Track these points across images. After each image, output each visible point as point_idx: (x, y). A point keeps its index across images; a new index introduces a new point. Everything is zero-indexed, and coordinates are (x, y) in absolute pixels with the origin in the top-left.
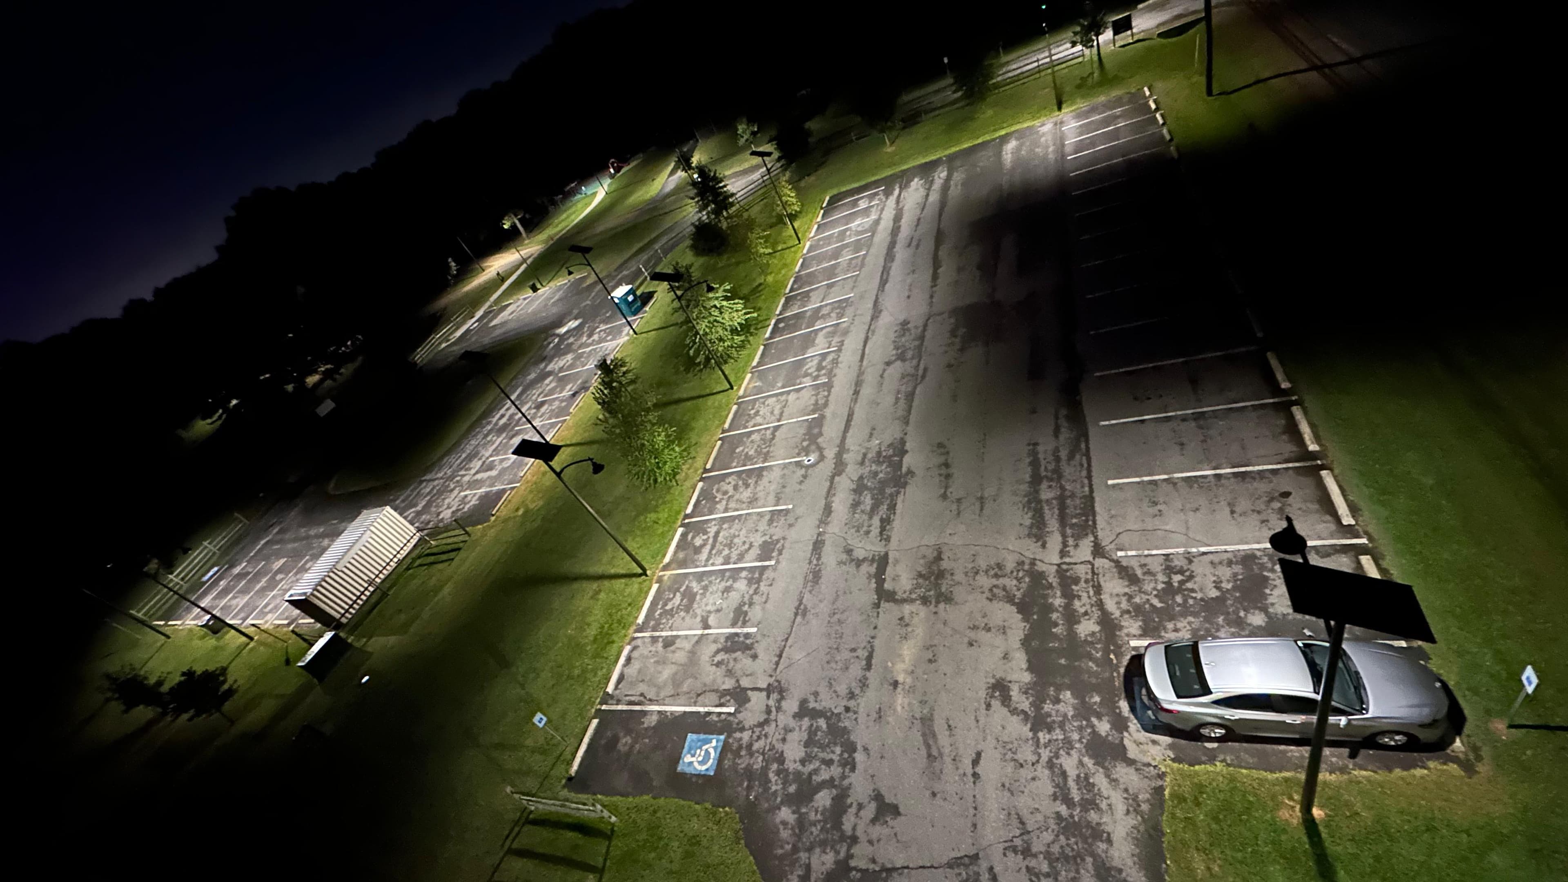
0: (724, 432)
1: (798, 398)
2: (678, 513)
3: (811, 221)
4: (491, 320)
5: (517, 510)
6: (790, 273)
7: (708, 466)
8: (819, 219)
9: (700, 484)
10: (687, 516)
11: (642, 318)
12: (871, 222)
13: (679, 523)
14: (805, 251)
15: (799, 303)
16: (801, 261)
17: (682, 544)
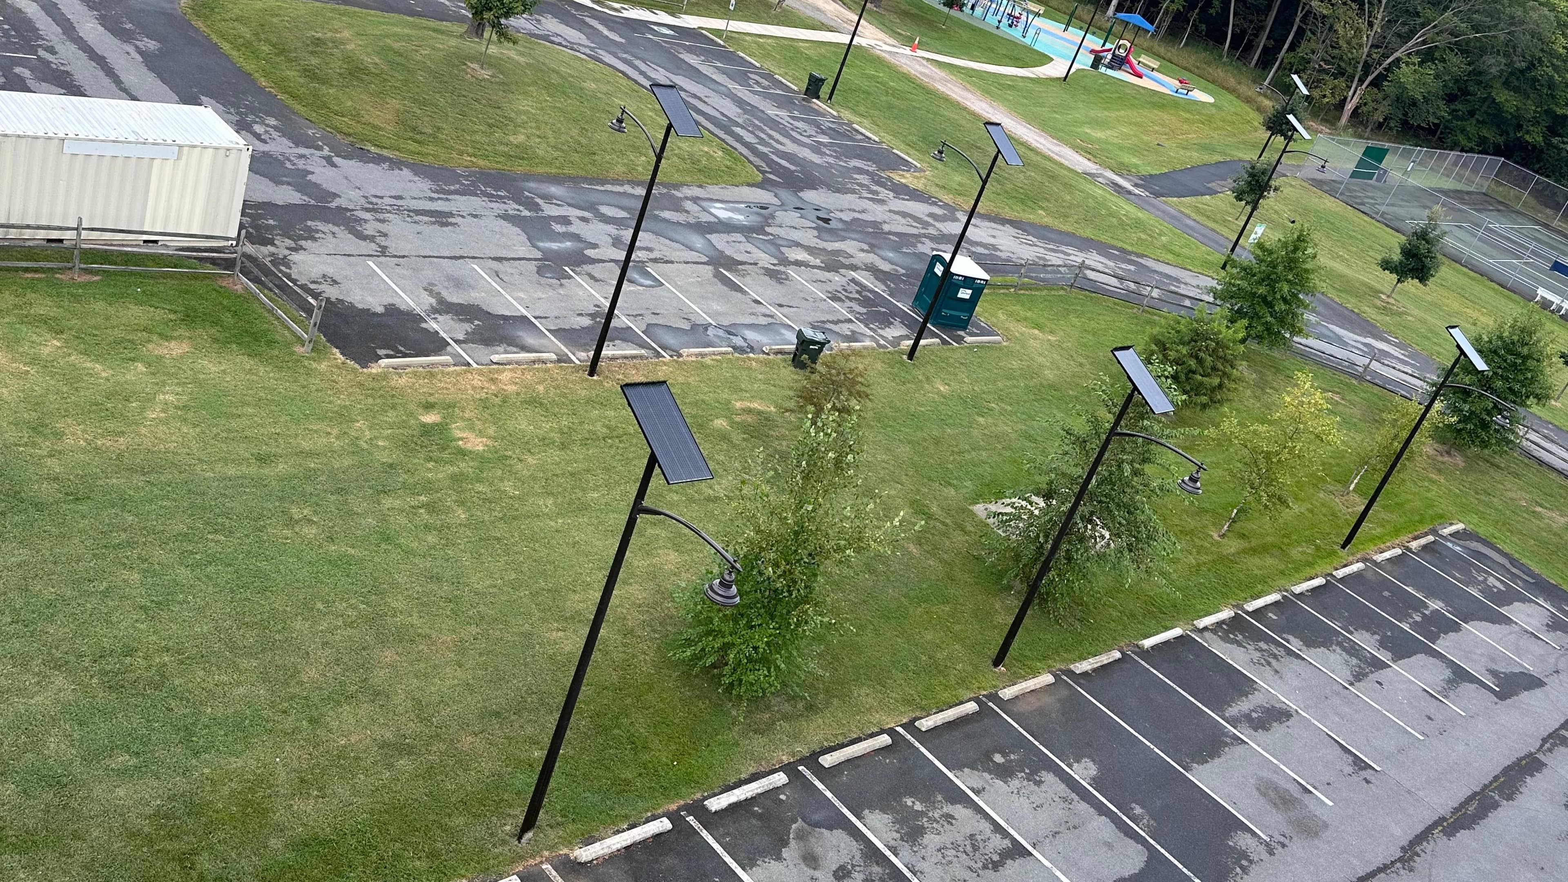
0: (910, 726)
1: (1109, 845)
2: (690, 781)
3: (1397, 532)
4: (690, 50)
5: (429, 407)
6: (1282, 582)
7: (827, 760)
8: (1414, 545)
9: (780, 779)
10: (698, 809)
11: (944, 342)
12: (1517, 670)
13: (673, 807)
14: (1340, 573)
15: (1256, 655)
16: (1319, 581)
17: (639, 855)
